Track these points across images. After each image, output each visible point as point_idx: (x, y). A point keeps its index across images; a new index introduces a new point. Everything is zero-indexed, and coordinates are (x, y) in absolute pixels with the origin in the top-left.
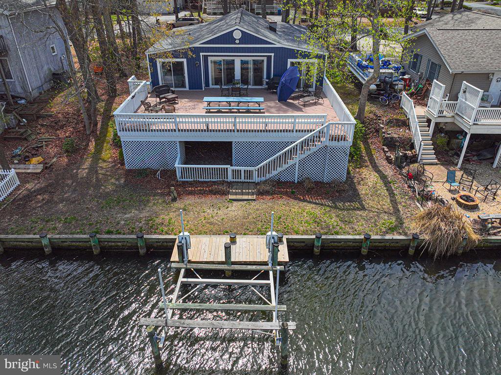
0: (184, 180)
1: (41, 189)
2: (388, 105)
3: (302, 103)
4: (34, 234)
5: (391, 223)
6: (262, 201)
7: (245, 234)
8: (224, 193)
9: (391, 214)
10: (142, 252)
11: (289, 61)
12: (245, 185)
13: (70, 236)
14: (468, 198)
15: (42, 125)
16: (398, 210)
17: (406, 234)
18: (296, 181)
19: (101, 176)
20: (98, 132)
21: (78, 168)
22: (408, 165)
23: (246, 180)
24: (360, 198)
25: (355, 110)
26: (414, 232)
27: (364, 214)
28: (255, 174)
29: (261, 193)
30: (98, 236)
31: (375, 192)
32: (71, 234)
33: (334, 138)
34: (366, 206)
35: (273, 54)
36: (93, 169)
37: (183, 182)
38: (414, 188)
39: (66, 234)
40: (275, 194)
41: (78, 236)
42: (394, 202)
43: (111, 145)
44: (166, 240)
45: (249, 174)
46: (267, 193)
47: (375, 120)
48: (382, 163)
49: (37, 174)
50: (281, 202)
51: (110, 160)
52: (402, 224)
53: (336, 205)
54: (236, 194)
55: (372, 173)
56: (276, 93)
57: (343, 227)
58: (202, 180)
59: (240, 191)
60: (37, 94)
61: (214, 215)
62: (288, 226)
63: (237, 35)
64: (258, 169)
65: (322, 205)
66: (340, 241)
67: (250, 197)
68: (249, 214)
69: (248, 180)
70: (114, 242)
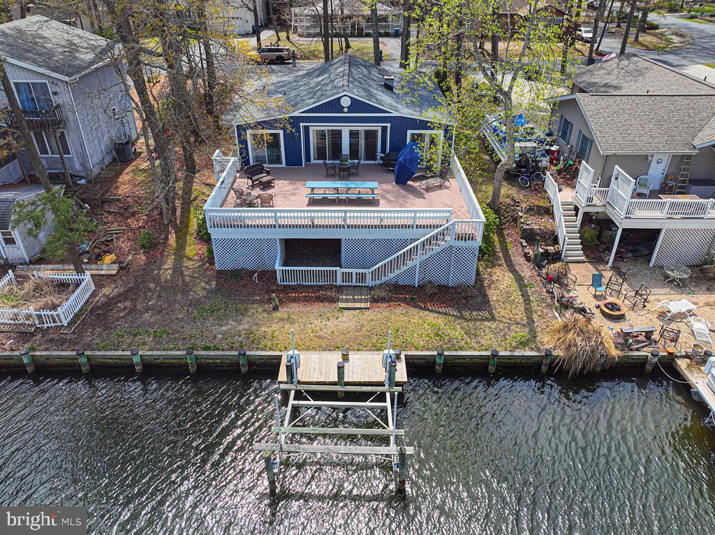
0: (285, 283)
1: (120, 295)
2: (530, 187)
3: (424, 187)
4: (123, 350)
5: (523, 337)
6: (377, 309)
7: (358, 350)
8: (333, 300)
9: (523, 325)
10: (244, 370)
11: (409, 132)
12: (358, 289)
13: (164, 353)
14: (613, 307)
15: (109, 212)
16: (533, 321)
17: (538, 350)
18: (416, 286)
19: (187, 279)
20: (178, 222)
21: (159, 269)
22: (549, 263)
23: (358, 284)
24: (490, 306)
25: (489, 193)
26: (548, 347)
27: (493, 325)
28: (369, 277)
29: (375, 300)
30: (195, 353)
31: (508, 300)
32: (164, 350)
33: (460, 237)
34: (497, 315)
35: (389, 125)
36: (177, 270)
37: (285, 286)
38: (552, 293)
39: (158, 350)
40: (392, 301)
41: (172, 353)
42: (529, 311)
43: (195, 238)
44: (270, 357)
45: (362, 277)
46: (382, 300)
47: (513, 206)
48: (519, 260)
49: (111, 275)
50: (398, 311)
51: (196, 258)
52: (535, 337)
53: (462, 315)
54: (347, 301)
55: (506, 274)
56: (393, 171)
57: (469, 341)
58: (307, 284)
59: (351, 297)
60: (98, 171)
61: (323, 327)
62: (407, 339)
63: (346, 102)
64: (373, 272)
65: (446, 314)
66: (464, 357)
67: (363, 305)
68: (362, 326)
69: (361, 284)
70: (212, 359)
